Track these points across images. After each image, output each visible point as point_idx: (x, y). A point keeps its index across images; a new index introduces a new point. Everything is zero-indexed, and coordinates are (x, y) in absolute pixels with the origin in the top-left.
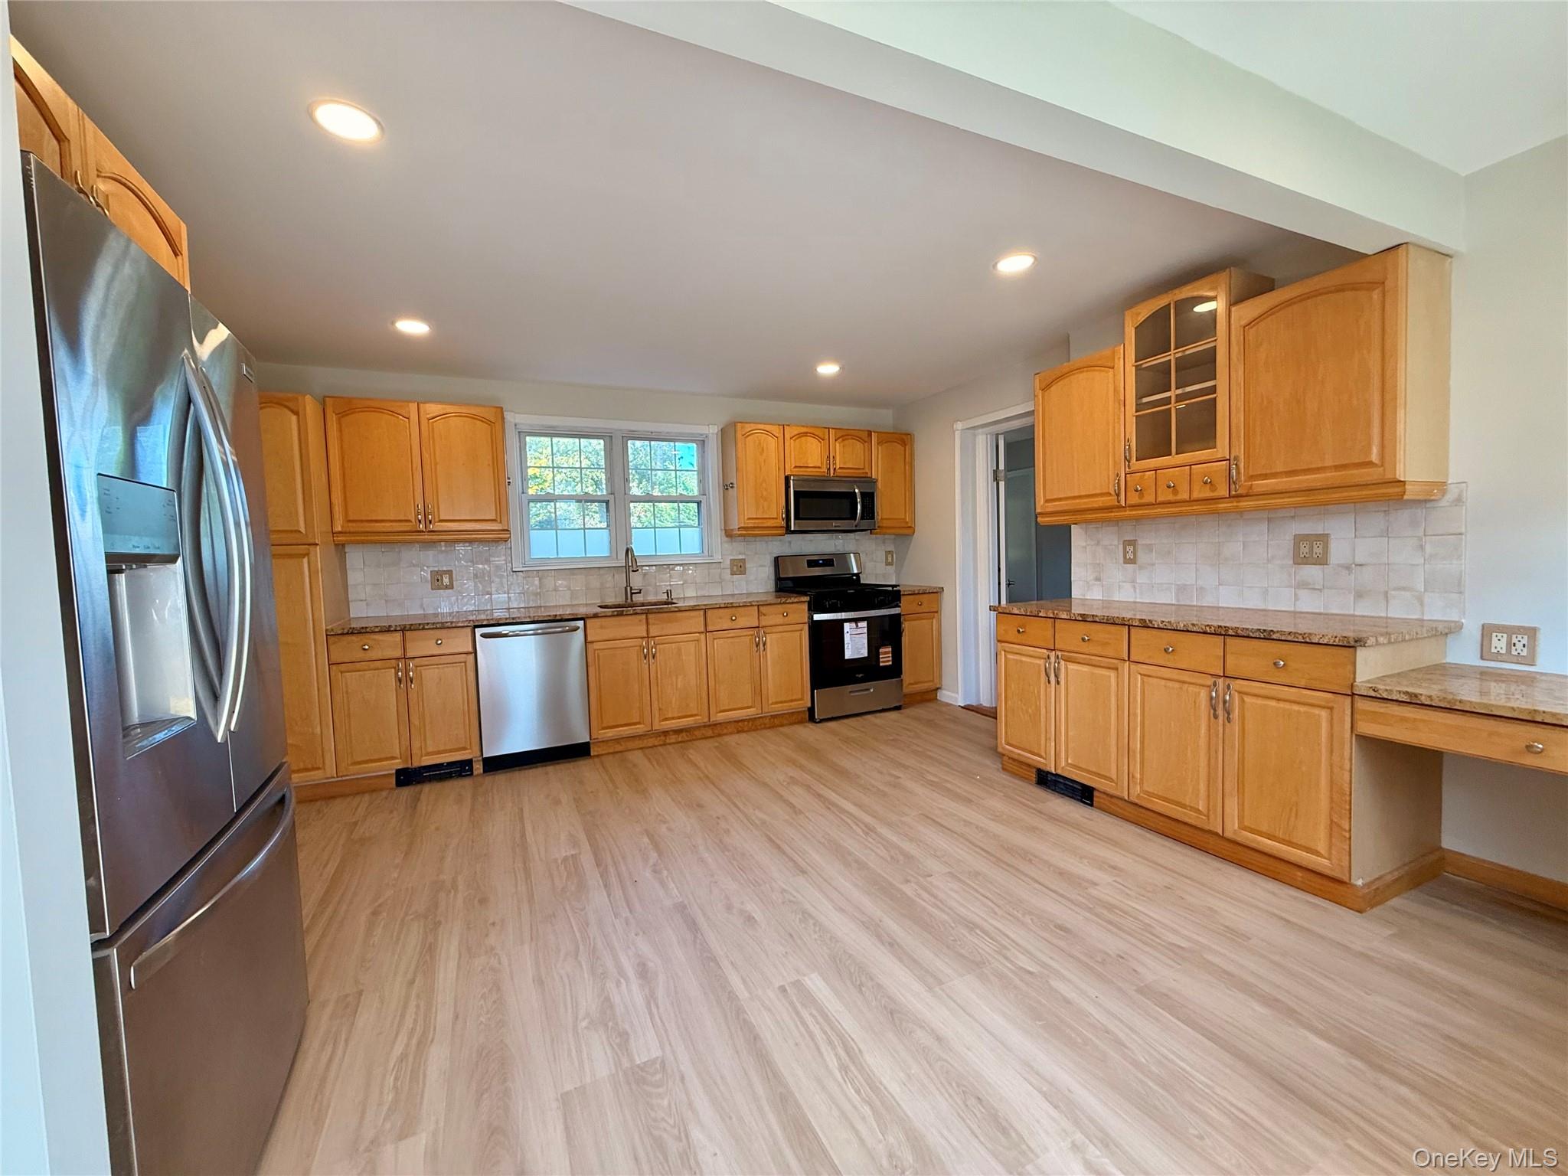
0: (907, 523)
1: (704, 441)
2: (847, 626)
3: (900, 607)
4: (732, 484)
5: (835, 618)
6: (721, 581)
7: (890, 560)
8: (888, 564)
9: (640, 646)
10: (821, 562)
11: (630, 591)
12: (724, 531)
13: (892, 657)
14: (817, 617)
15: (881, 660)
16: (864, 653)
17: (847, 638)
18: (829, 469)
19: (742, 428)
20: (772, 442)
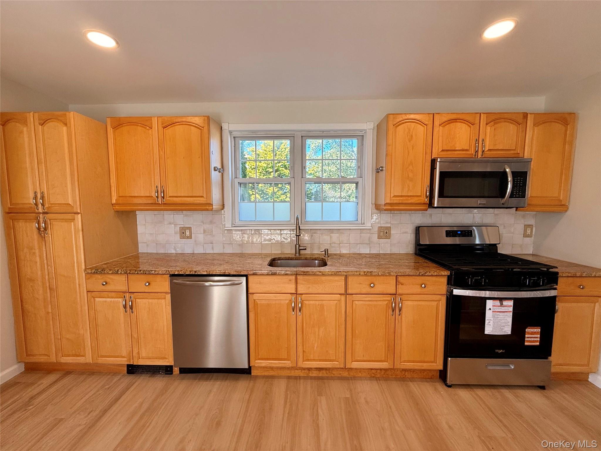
0: (561, 201)
1: (363, 136)
2: (489, 304)
3: (555, 289)
4: (382, 167)
5: (478, 295)
6: (370, 243)
7: (529, 232)
8: (525, 235)
9: (290, 300)
10: (459, 232)
11: (299, 247)
12: (374, 205)
13: (540, 338)
14: (457, 292)
15: (526, 339)
16: (507, 330)
17: (489, 314)
18: (477, 152)
19: (394, 118)
20: (421, 129)
